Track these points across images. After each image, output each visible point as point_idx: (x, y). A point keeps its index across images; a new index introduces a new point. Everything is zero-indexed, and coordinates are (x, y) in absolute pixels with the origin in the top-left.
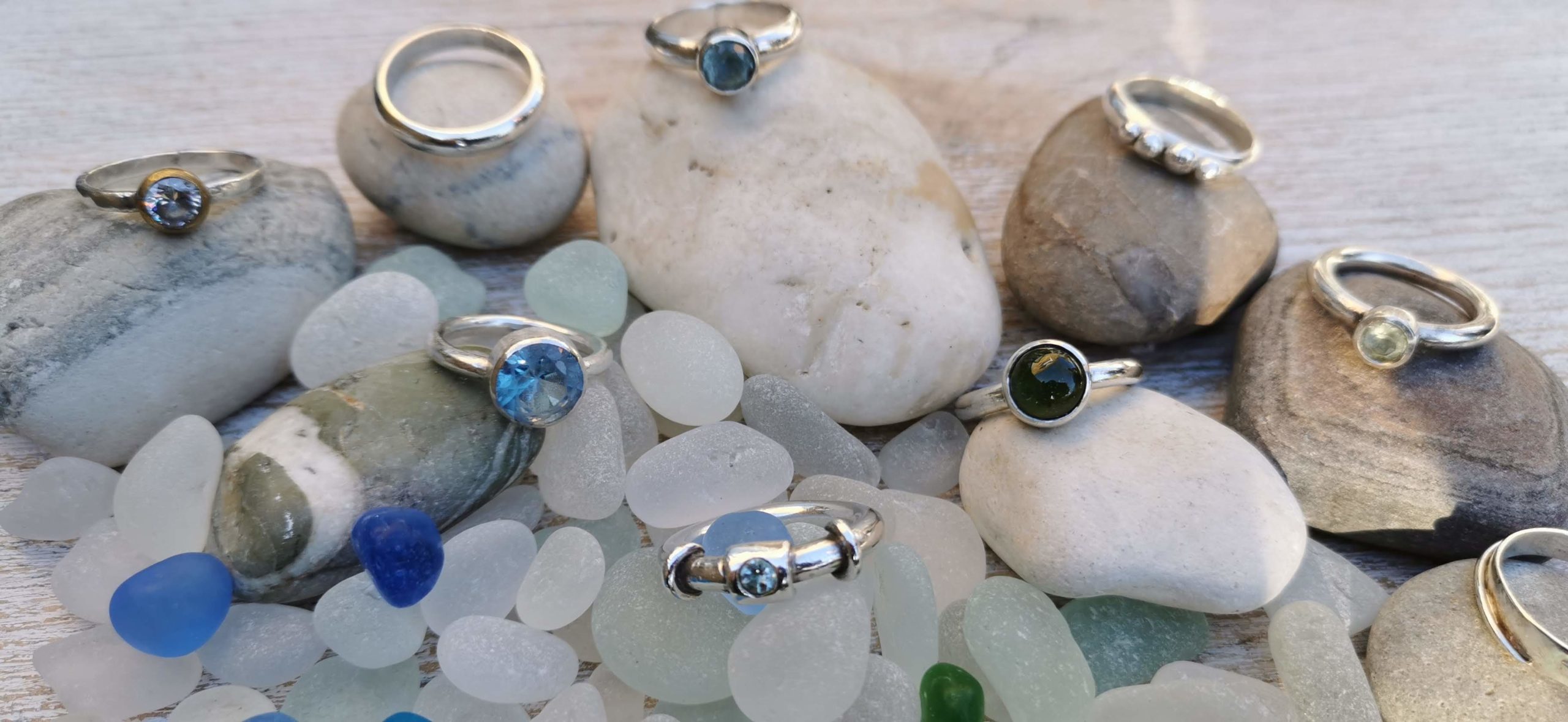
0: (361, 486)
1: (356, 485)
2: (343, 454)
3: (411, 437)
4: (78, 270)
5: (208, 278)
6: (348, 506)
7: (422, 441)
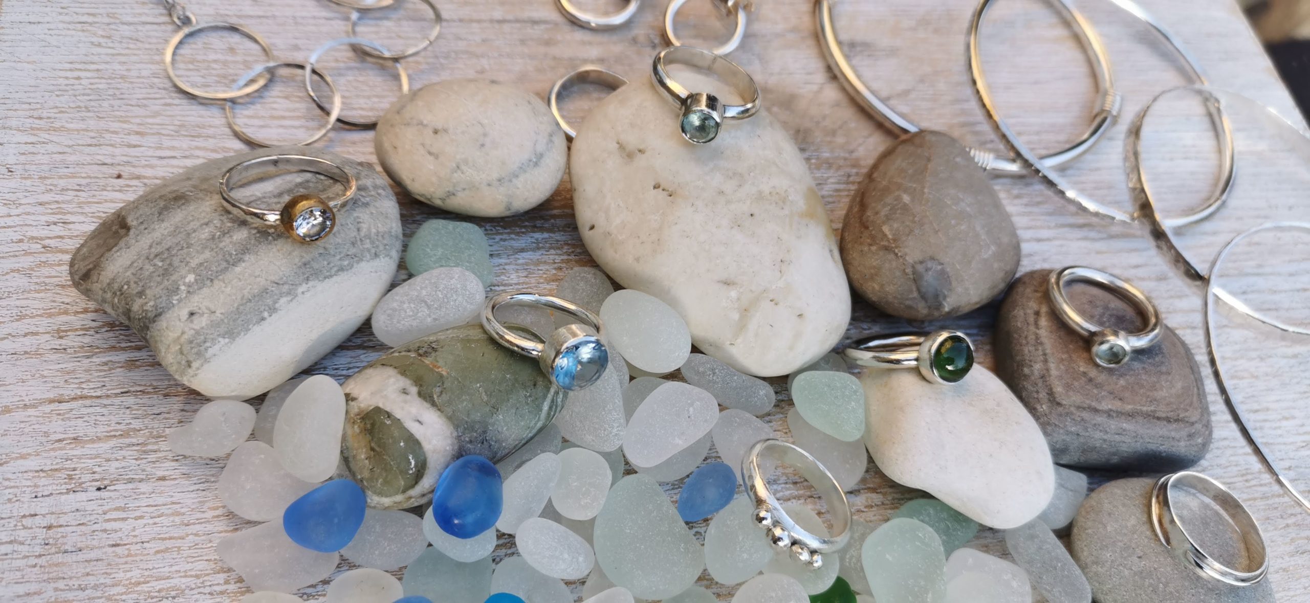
0: (455, 434)
1: (451, 434)
2: (439, 410)
3: (485, 398)
4: (238, 269)
5: (328, 274)
6: (448, 448)
7: (493, 401)
